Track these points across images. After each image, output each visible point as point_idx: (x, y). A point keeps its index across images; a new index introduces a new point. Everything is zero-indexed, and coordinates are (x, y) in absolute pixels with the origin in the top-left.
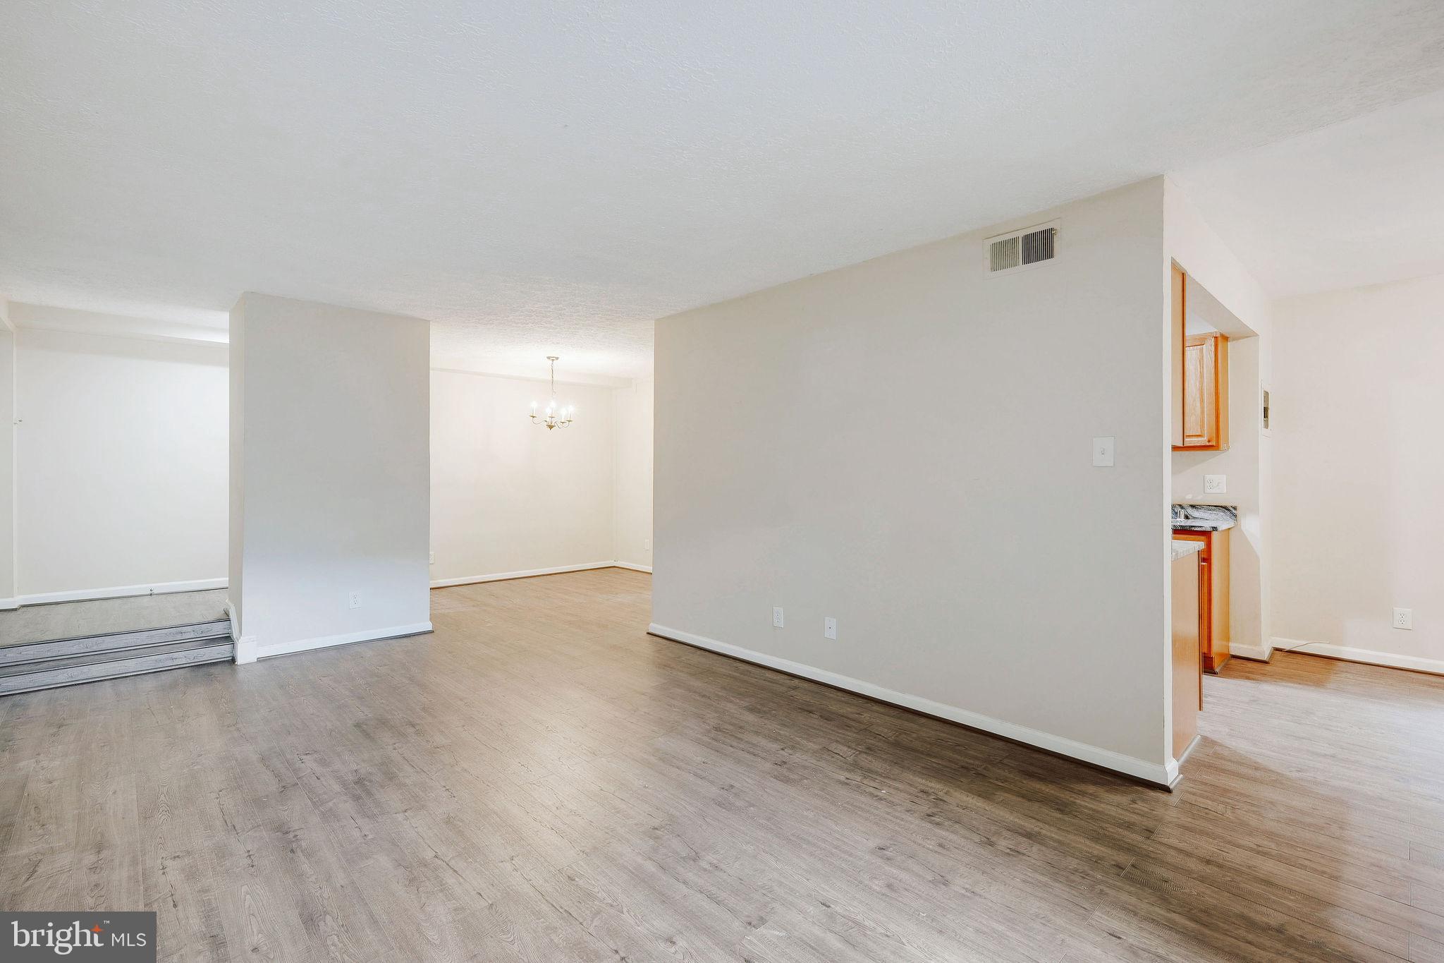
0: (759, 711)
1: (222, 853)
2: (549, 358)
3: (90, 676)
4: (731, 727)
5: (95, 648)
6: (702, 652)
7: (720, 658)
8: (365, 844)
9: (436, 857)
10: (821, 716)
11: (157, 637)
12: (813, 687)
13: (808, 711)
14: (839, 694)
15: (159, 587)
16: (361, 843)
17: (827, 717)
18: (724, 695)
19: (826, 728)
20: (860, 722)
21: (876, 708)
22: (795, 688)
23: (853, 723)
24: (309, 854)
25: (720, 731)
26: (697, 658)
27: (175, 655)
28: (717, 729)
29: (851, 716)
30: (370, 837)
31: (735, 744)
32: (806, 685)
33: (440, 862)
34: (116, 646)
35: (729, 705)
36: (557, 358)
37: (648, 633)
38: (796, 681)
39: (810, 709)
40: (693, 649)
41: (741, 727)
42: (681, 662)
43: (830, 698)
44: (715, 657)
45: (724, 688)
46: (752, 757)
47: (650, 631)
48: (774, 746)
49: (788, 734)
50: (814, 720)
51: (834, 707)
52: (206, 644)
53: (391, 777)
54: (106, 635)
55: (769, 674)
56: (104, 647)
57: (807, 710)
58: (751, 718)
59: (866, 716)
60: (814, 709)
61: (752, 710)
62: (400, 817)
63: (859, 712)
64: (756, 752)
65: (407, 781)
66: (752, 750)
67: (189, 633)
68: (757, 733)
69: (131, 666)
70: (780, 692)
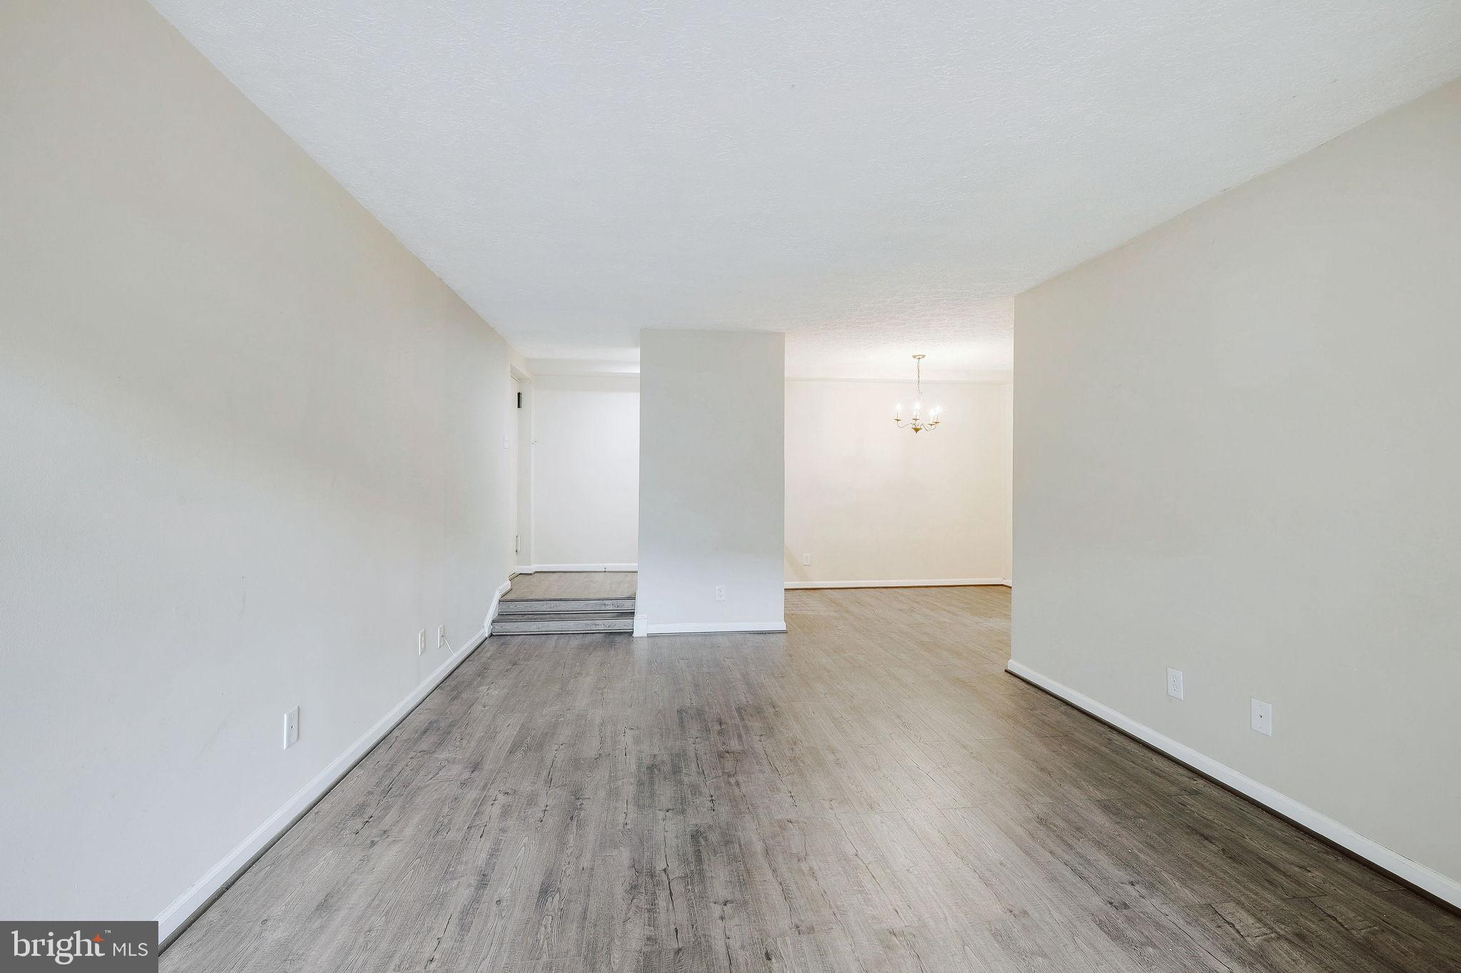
0: (1117, 813)
1: (532, 800)
2: (914, 357)
3: (548, 629)
4: (1062, 824)
5: (555, 609)
6: (1069, 710)
7: (1091, 722)
8: (622, 832)
9: (665, 870)
10: (1223, 850)
11: (590, 606)
12: (1228, 798)
13: (1202, 835)
14: (1276, 823)
15: (611, 566)
16: (619, 830)
17: (1235, 854)
18: (1075, 775)
19: (1225, 872)
20: (1298, 883)
21: (1343, 866)
22: (1195, 793)
23: (1280, 879)
24: (579, 826)
25: (1046, 825)
26: (1056, 715)
27: (598, 622)
28: (1042, 821)
29: (1281, 866)
30: (629, 827)
31: (1059, 851)
32: (1216, 793)
33: (664, 878)
34: (567, 609)
35: (1075, 790)
36: (924, 356)
37: (1006, 671)
38: (1200, 783)
39: (1207, 832)
40: (1058, 702)
41: (1078, 829)
42: (1033, 715)
43: (1252, 824)
44: (1084, 718)
45: (1077, 765)
46: (1076, 879)
47: (1009, 669)
48: (1120, 874)
49: (1151, 862)
50: (1209, 855)
51: (1255, 842)
52: (618, 616)
53: (676, 770)
54: (561, 600)
55: (1158, 762)
56: (559, 609)
57: (1201, 833)
58: (1100, 819)
59: (1316, 876)
60: (1216, 834)
61: (1106, 807)
62: (661, 815)
63: (1303, 863)
64: (1086, 873)
65: (686, 780)
66: (1080, 868)
67: (610, 606)
68: (1100, 845)
69: (570, 626)
70: (1165, 793)
